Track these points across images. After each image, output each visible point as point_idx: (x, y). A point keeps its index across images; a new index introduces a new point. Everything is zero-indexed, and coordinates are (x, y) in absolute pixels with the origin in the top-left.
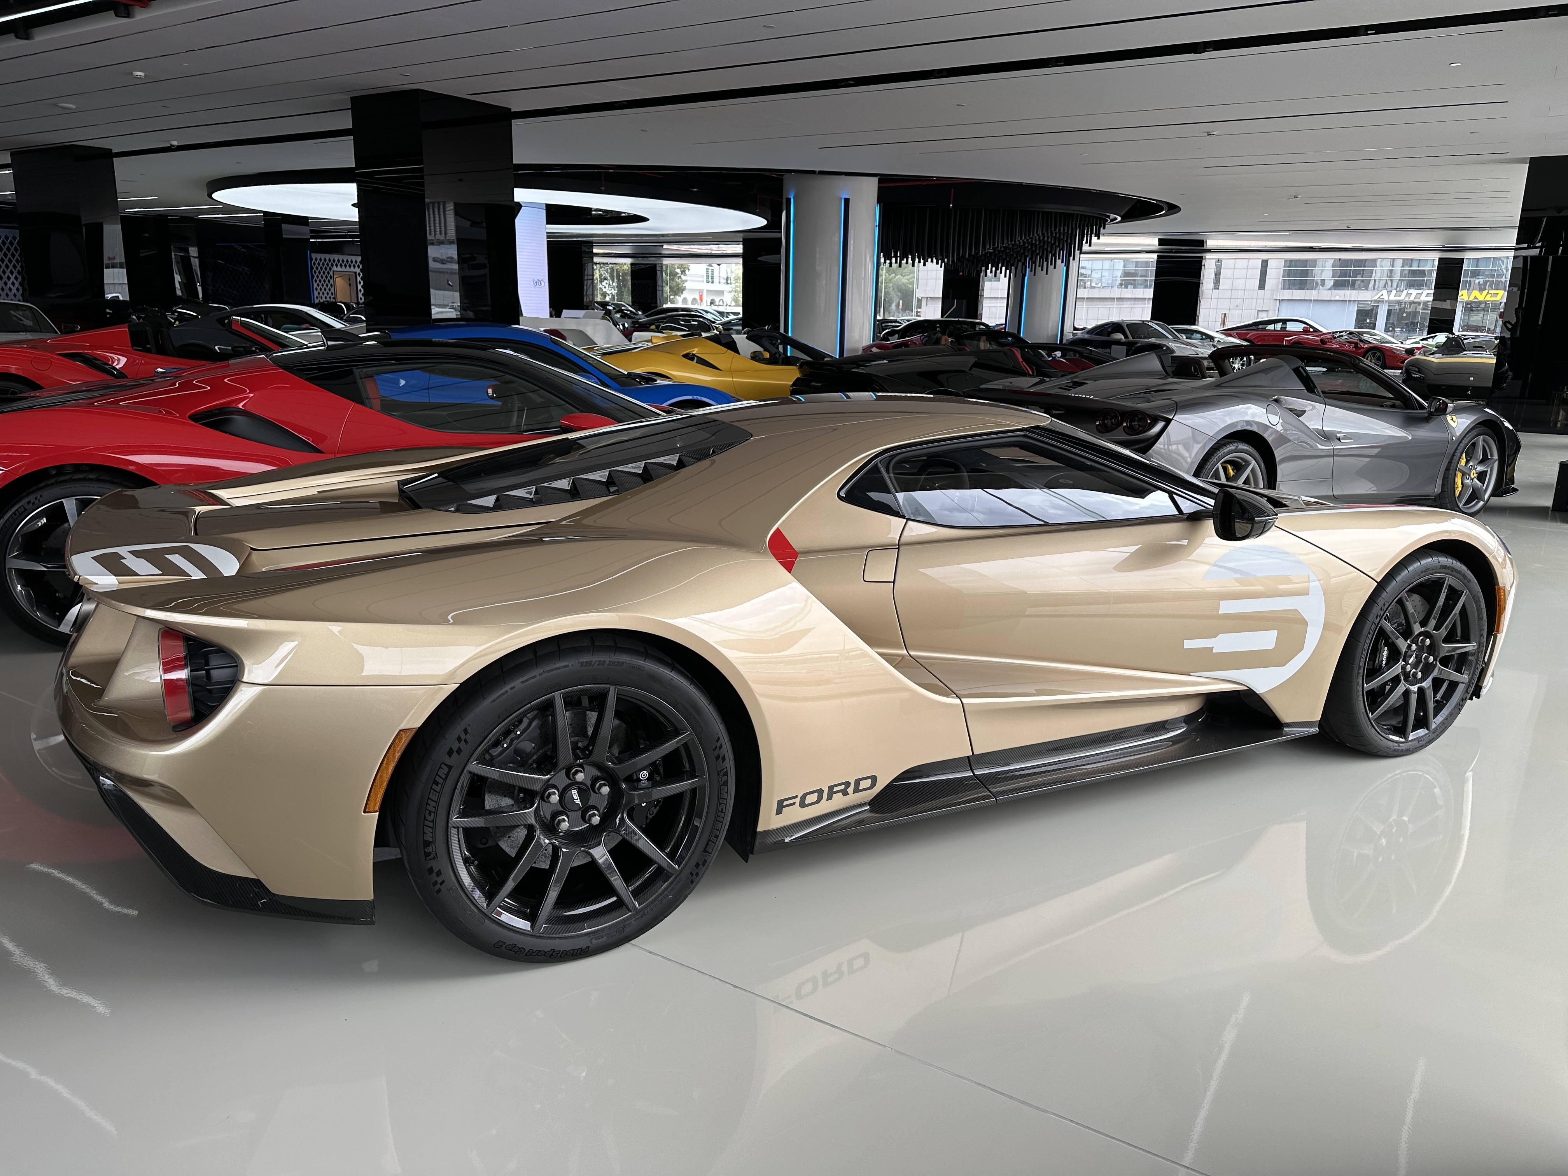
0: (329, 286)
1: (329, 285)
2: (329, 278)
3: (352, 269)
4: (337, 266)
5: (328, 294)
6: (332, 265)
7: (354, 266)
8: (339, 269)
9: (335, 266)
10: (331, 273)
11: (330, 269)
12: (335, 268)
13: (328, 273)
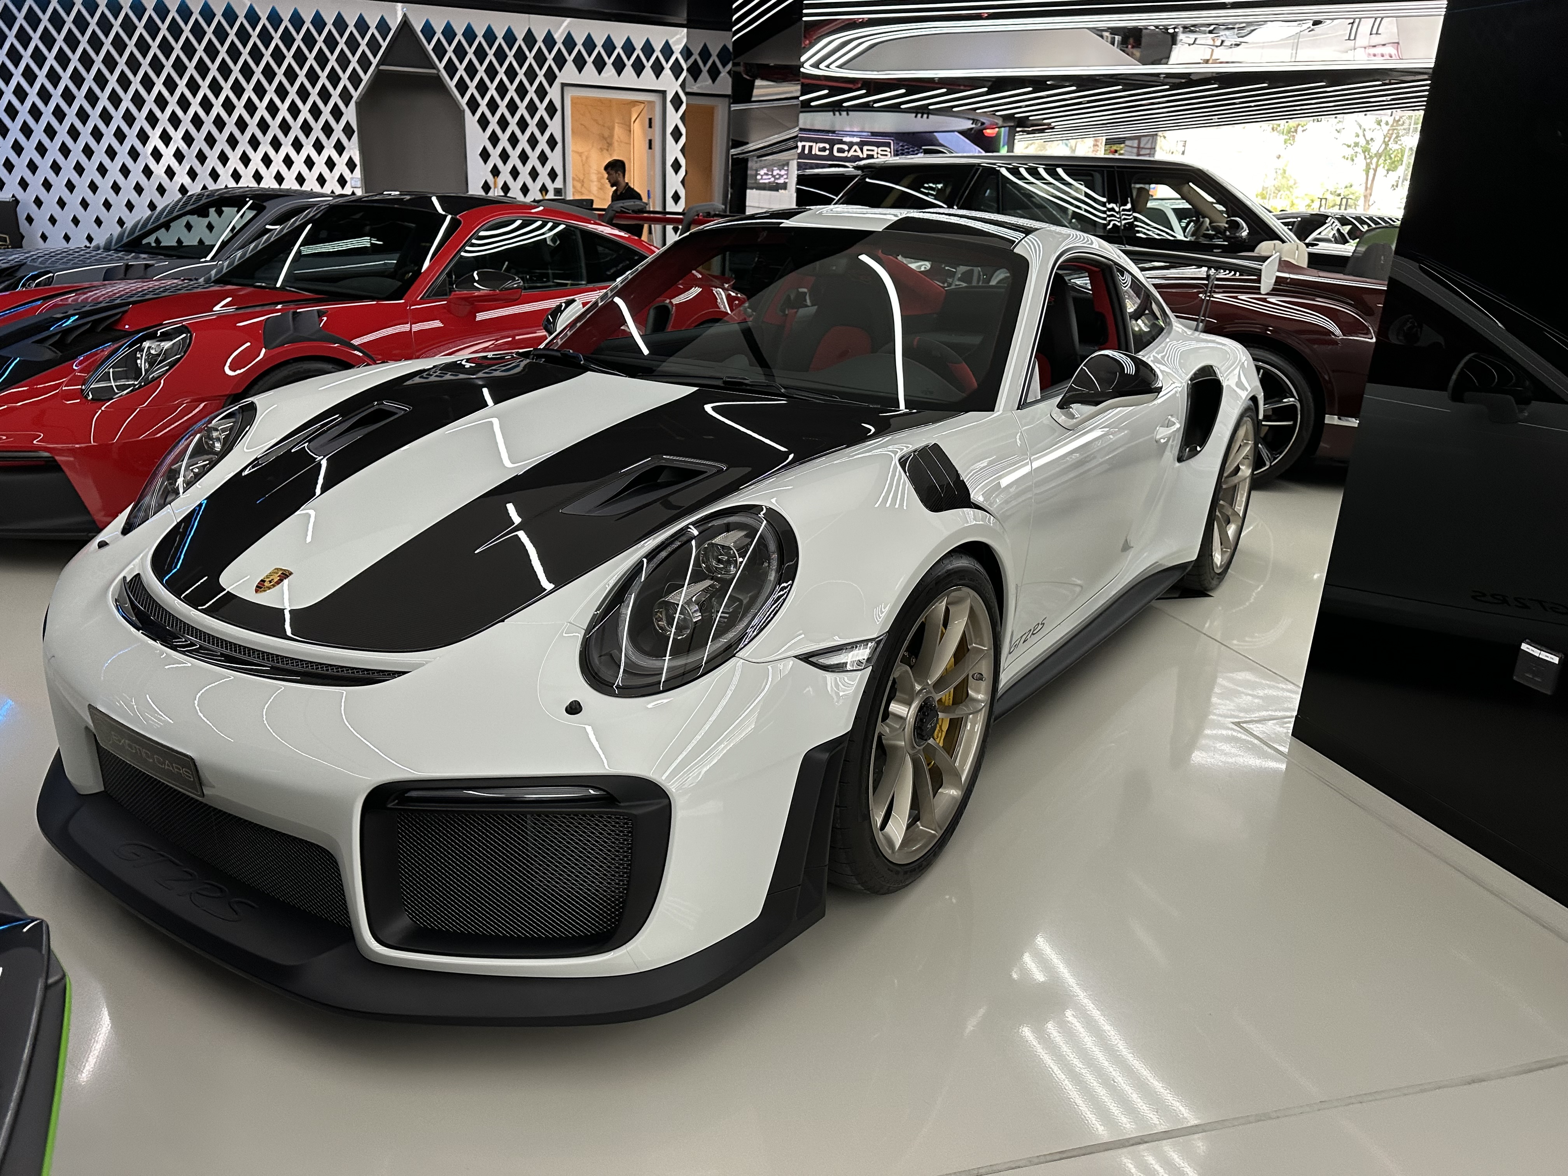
0: (543, 145)
1: (543, 140)
2: (542, 112)
3: (648, 79)
4: (580, 64)
5: (534, 174)
6: (560, 61)
7: (658, 69)
8: (589, 74)
9: (570, 66)
10: (554, 93)
11: (551, 77)
12: (568, 74)
13: (541, 93)
